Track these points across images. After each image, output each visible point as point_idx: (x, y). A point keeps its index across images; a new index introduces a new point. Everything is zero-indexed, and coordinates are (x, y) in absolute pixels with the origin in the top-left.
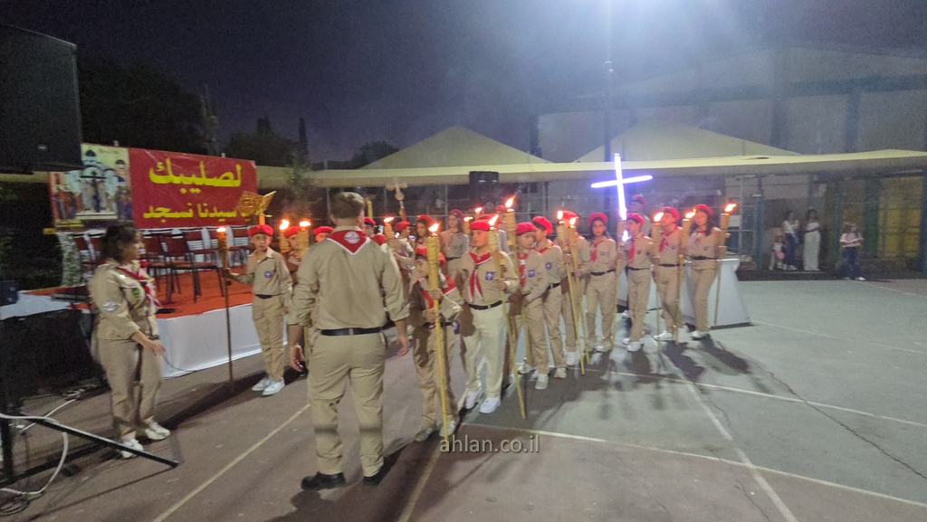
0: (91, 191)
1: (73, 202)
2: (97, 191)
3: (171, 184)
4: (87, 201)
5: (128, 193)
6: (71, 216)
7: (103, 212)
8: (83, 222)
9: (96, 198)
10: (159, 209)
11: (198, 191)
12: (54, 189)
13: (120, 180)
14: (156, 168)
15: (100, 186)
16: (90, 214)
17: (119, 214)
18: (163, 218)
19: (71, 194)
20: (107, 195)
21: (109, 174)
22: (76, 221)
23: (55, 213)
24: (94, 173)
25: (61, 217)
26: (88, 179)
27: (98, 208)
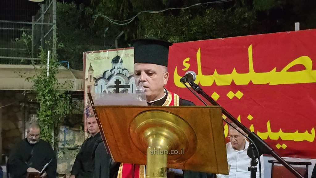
11: (240, 94)
24: (118, 82)
26: (112, 90)
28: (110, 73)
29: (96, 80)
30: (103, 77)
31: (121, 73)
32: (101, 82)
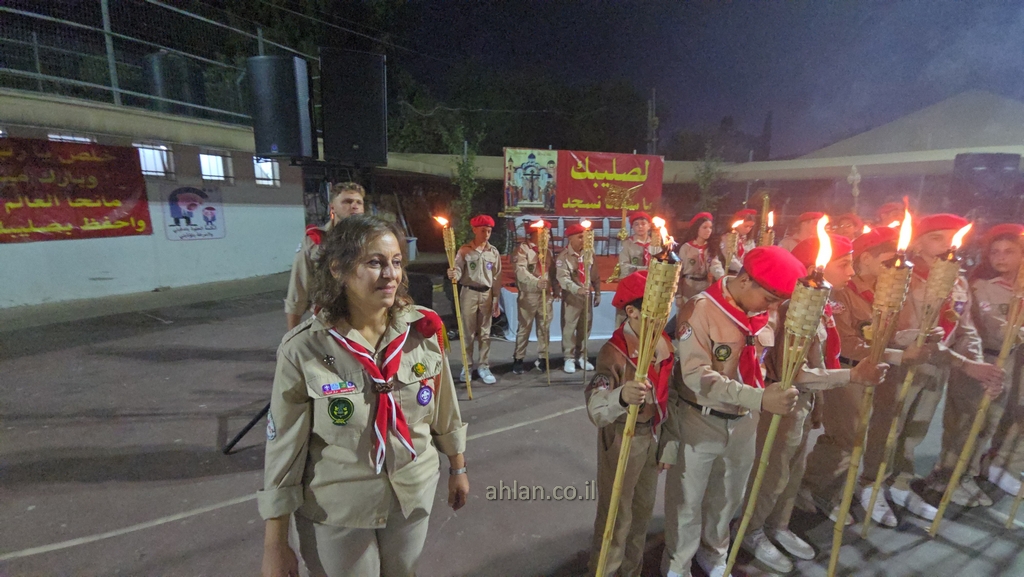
0: (529, 185)
1: (518, 194)
2: (533, 186)
3: (587, 179)
4: (526, 193)
5: (554, 186)
6: (515, 205)
7: (535, 202)
8: (521, 209)
9: (532, 191)
10: (575, 201)
11: (608, 185)
12: (507, 185)
13: (550, 176)
14: (577, 165)
15: (536, 182)
16: (525, 203)
17: (545, 203)
18: (577, 208)
19: (516, 188)
20: (540, 188)
21: (543, 172)
22: (517, 208)
23: (506, 202)
24: (532, 171)
25: (508, 205)
26: (528, 177)
27: (532, 199)
29: (516, 169)
30: (521, 167)
32: (520, 171)
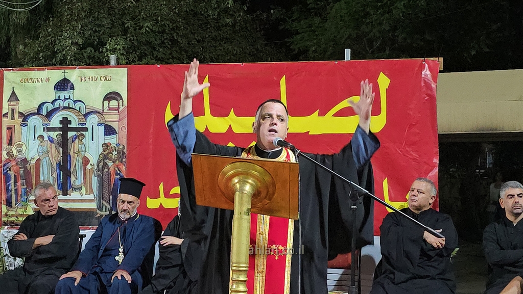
1: (30, 177)
2: (66, 155)
3: (210, 134)
5: (121, 154)
6: (23, 203)
7: (74, 196)
9: (65, 168)
13: (109, 131)
15: (74, 147)
17: (100, 198)
19: (25, 162)
20: (86, 161)
21: (93, 120)
24: (65, 122)
26: (54, 135)
28: (50, 107)
29: (25, 117)
30: (38, 113)
31: (71, 106)
32: (33, 120)
